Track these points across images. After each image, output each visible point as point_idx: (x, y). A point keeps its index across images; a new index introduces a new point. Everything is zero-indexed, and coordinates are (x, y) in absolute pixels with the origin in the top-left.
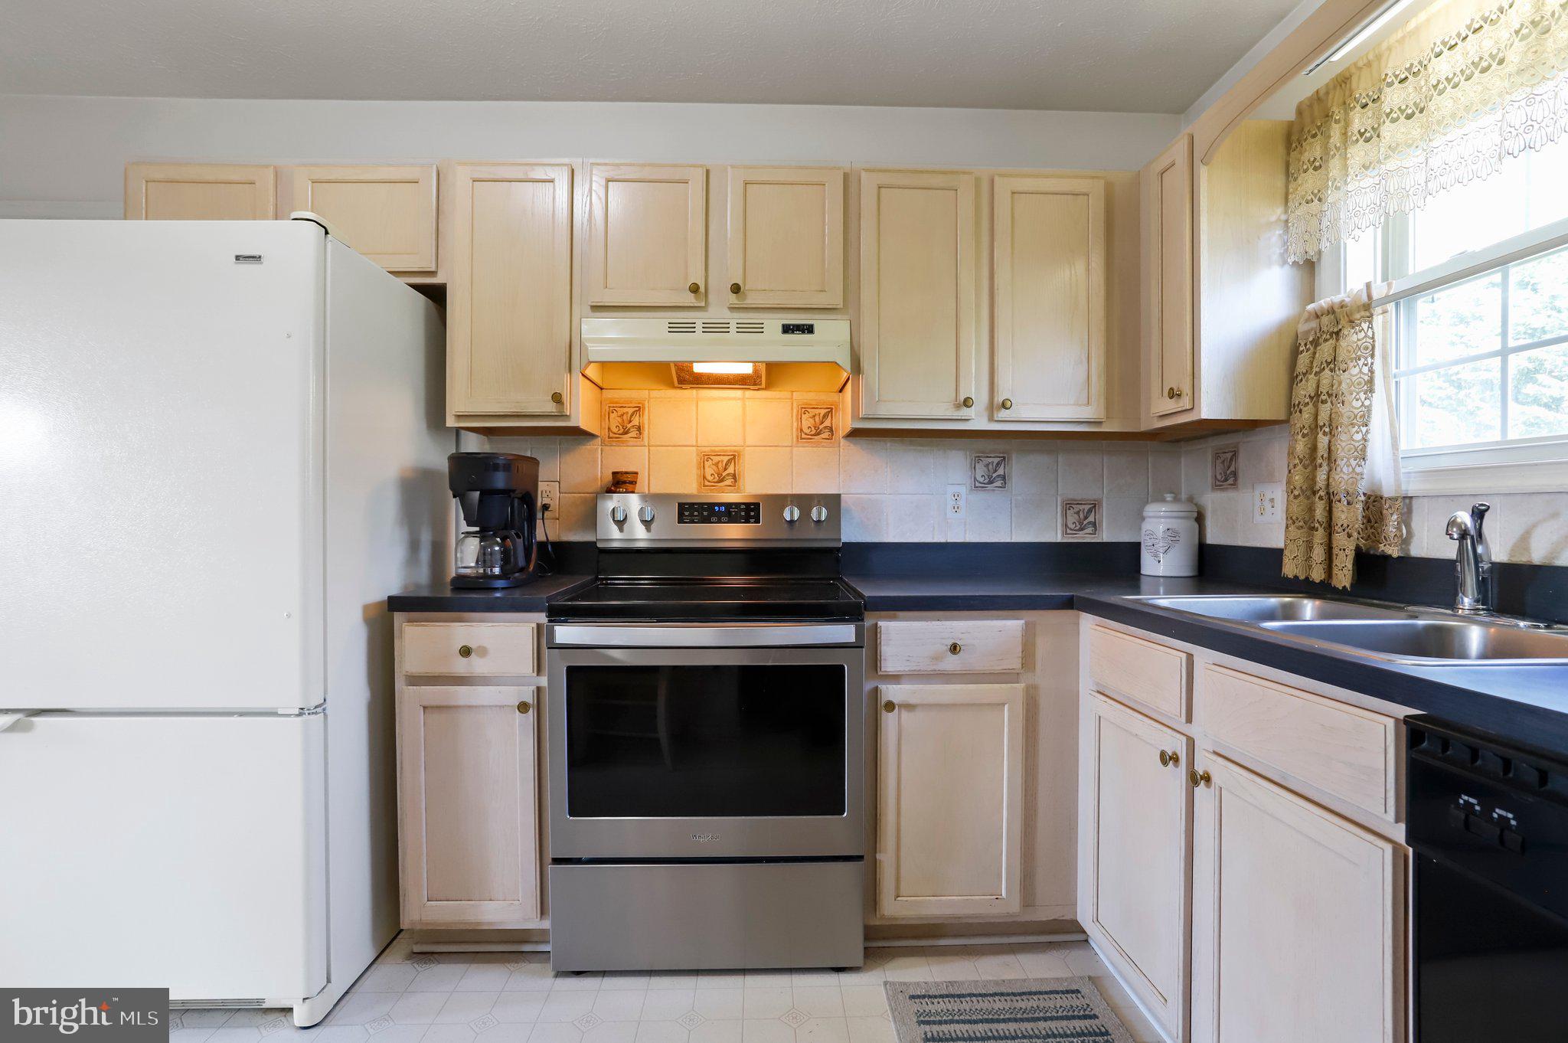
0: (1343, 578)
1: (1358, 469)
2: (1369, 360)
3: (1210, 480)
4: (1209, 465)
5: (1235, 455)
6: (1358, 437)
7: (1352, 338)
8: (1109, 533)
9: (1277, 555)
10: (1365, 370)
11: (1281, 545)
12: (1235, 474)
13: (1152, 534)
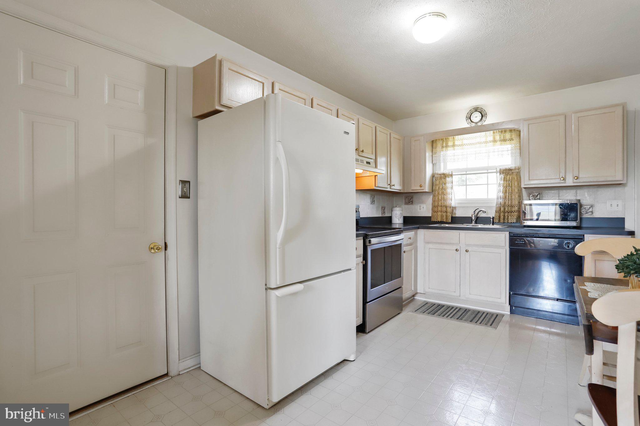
0: (450, 221)
1: (451, 202)
2: (452, 184)
3: (404, 202)
4: (404, 200)
5: (412, 198)
6: (450, 197)
7: (448, 179)
8: (387, 215)
9: (430, 217)
10: (451, 185)
11: (430, 215)
12: (412, 202)
13: (396, 214)
